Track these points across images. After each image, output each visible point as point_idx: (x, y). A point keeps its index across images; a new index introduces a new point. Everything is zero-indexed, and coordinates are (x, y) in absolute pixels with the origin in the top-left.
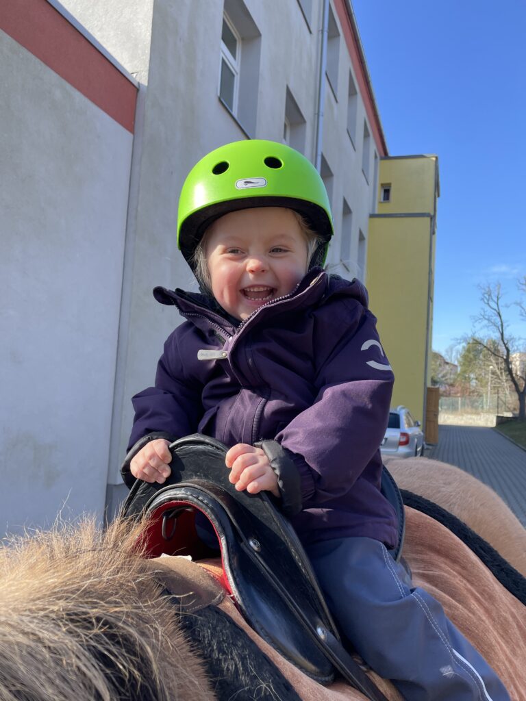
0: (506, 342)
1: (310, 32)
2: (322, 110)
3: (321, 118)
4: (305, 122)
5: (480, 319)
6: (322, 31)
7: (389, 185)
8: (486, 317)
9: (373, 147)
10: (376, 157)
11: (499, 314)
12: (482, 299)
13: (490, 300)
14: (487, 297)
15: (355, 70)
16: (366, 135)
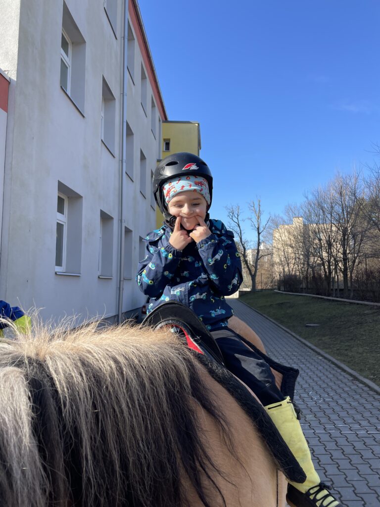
0: (243, 243)
1: (116, 39)
2: (125, 91)
3: (125, 97)
4: (115, 99)
6: (124, 37)
7: (169, 140)
9: (158, 114)
10: (160, 121)
11: (239, 225)
12: (229, 216)
13: (233, 216)
14: (232, 214)
15: (145, 62)
16: (153, 106)
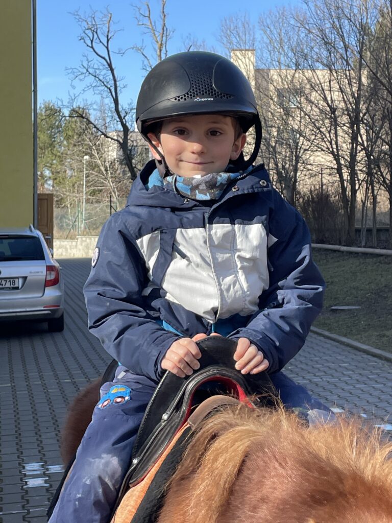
0: (122, 115)
5: (82, 73)
8: (91, 70)
11: (110, 65)
12: (82, 38)
13: (96, 40)
14: (91, 35)
